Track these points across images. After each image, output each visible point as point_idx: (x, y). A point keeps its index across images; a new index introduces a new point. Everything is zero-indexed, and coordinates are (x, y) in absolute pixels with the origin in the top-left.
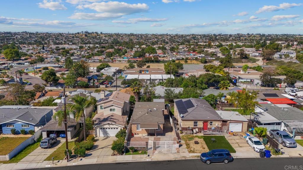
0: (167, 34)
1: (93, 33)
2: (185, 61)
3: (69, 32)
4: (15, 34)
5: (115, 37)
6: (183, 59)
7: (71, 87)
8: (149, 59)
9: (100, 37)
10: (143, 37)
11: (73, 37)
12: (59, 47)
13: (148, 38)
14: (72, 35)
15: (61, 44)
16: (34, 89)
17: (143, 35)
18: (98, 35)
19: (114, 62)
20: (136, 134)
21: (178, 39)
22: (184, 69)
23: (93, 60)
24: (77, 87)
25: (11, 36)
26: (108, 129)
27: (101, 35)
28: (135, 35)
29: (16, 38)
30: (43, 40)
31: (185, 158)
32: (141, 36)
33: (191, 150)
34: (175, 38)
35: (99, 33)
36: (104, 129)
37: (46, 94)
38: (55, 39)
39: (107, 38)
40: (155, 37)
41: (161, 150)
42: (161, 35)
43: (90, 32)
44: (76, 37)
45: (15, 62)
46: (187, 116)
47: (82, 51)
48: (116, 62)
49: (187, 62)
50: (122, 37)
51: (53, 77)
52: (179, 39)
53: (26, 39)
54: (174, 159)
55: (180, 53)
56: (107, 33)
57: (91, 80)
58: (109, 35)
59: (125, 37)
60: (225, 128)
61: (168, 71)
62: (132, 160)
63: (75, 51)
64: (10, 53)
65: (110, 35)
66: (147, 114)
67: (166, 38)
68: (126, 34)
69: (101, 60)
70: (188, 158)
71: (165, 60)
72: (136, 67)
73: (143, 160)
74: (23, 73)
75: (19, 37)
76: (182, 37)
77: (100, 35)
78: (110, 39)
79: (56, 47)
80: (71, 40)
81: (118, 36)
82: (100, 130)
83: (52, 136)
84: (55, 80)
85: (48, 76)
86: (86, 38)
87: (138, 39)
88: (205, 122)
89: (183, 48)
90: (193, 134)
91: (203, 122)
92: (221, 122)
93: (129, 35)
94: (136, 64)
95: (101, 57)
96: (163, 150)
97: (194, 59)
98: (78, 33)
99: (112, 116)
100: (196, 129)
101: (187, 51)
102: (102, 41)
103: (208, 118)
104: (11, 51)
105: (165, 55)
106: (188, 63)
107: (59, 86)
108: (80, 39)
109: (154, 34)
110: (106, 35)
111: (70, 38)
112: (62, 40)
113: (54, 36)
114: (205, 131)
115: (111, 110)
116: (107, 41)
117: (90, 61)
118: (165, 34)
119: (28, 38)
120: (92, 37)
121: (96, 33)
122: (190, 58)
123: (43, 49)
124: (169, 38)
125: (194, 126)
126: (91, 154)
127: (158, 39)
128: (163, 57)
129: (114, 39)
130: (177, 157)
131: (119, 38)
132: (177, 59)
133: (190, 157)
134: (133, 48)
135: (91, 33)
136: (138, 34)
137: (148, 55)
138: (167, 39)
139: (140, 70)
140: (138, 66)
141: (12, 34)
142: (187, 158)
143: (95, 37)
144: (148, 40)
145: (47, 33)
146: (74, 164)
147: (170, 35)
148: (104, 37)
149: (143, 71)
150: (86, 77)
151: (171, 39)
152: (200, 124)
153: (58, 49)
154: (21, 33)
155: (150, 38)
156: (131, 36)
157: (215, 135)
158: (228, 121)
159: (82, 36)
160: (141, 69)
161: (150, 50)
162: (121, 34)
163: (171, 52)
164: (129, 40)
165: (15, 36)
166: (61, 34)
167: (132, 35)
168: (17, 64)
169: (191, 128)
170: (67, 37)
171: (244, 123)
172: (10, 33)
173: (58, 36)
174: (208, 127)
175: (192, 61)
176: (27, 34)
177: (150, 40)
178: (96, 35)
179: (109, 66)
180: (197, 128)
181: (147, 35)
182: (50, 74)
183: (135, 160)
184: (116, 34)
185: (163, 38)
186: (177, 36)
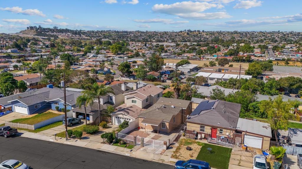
0: (279, 31)
1: (195, 31)
2: (285, 62)
3: (173, 31)
4: (130, 32)
5: (217, 35)
6: (284, 60)
7: (141, 79)
8: (240, 58)
9: (201, 35)
10: (248, 35)
11: (176, 35)
12: (159, 44)
13: (253, 36)
14: (176, 33)
15: (164, 41)
16: (105, 78)
17: (248, 33)
18: (199, 34)
19: (201, 60)
20: (142, 128)
21: (292, 37)
22: (273, 71)
23: (182, 57)
24: (146, 80)
25: (127, 35)
26: (122, 118)
27: (203, 33)
28: (239, 33)
29: (130, 36)
30: (150, 38)
31: (163, 162)
32: (246, 34)
33: (176, 155)
34: (288, 36)
35: (201, 31)
36: (119, 118)
37: (112, 83)
38: (160, 37)
39: (208, 37)
40: (263, 35)
41: (147, 148)
42: (270, 33)
43: (192, 30)
44: (179, 36)
45: (118, 56)
46: (194, 118)
47: (177, 49)
48: (203, 60)
49: (288, 63)
50: (224, 35)
51: (127, 69)
52: (294, 38)
53: (137, 37)
54: (151, 160)
55: (284, 53)
56: (209, 31)
57: (163, 75)
58: (210, 34)
59: (227, 35)
60: (238, 140)
61: (247, 71)
62: (113, 152)
63: (171, 48)
64: (115, 48)
65: (212, 33)
66: (157, 110)
67: (277, 36)
68: (228, 32)
69: (189, 57)
70: (166, 162)
71: (260, 60)
72: (217, 65)
73: (122, 154)
74: (113, 65)
75: (132, 35)
76: (298, 35)
77: (201, 33)
78: (211, 37)
79: (157, 44)
80: (173, 38)
81: (220, 34)
82: (115, 118)
83: (80, 117)
84: (129, 72)
85: (122, 68)
86: (188, 36)
87: (241, 37)
88: (214, 128)
89: (291, 48)
90: (196, 139)
91: (211, 127)
92: (234, 132)
93: (232, 33)
94: (217, 62)
95: (192, 54)
96: (149, 149)
97: (299, 60)
98: (181, 32)
99: (131, 107)
100: (202, 134)
101: (295, 51)
102: (202, 39)
103: (218, 124)
104: (116, 46)
105: (263, 55)
106: (289, 65)
107: (132, 78)
108: (182, 37)
109: (262, 31)
110: (208, 33)
111: (173, 36)
112: (166, 38)
113: (159, 35)
114: (213, 138)
115: (133, 102)
116: (207, 39)
117: (179, 58)
118: (276, 32)
119: (139, 36)
120: (193, 36)
121: (198, 31)
122: (293, 59)
123: (146, 45)
124: (280, 36)
125: (201, 131)
126: (89, 138)
127: (266, 37)
128: (259, 57)
129: (215, 37)
130: (155, 159)
131: (221, 36)
132: (276, 59)
133: (168, 162)
134: (230, 46)
135: (193, 32)
136: (243, 32)
137: (242, 53)
138: (278, 38)
139: (219, 69)
140: (219, 64)
141: (128, 33)
142: (164, 162)
143: (196, 35)
144: (253, 38)
145: (155, 31)
146: (68, 143)
147: (282, 33)
148: (206, 35)
149: (223, 70)
150: (159, 71)
151: (283, 37)
152: (208, 130)
153: (157, 46)
154: (135, 31)
155: (257, 35)
156: (235, 34)
157: (221, 146)
158: (243, 132)
159: (185, 34)
160: (222, 68)
161: (246, 48)
162: (224, 32)
163: (273, 52)
164: (231, 39)
165: (129, 34)
166: (166, 33)
167: (236, 32)
168: (118, 57)
169: (196, 133)
170: (170, 35)
171: (265, 138)
172: (126, 32)
173: (163, 35)
174: (217, 135)
175: (295, 63)
176: (139, 33)
177: (256, 38)
178: (198, 33)
179: (189, 63)
180: (204, 133)
181: (253, 33)
182: (124, 66)
183: (115, 152)
184: (217, 32)
185: (273, 36)
186: (292, 33)
